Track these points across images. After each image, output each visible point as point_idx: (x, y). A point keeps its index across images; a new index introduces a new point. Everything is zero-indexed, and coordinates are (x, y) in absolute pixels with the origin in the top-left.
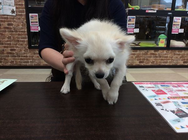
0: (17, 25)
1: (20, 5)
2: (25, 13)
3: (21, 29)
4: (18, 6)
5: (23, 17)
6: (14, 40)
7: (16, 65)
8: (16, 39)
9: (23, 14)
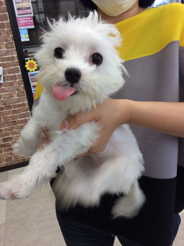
0: (8, 96)
1: (8, 59)
2: (20, 73)
3: (16, 102)
4: (5, 62)
5: (17, 80)
6: (6, 122)
7: (17, 162)
8: (9, 120)
9: (16, 74)
